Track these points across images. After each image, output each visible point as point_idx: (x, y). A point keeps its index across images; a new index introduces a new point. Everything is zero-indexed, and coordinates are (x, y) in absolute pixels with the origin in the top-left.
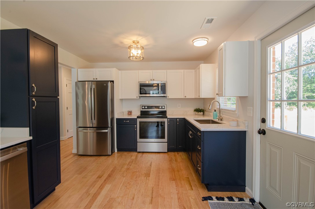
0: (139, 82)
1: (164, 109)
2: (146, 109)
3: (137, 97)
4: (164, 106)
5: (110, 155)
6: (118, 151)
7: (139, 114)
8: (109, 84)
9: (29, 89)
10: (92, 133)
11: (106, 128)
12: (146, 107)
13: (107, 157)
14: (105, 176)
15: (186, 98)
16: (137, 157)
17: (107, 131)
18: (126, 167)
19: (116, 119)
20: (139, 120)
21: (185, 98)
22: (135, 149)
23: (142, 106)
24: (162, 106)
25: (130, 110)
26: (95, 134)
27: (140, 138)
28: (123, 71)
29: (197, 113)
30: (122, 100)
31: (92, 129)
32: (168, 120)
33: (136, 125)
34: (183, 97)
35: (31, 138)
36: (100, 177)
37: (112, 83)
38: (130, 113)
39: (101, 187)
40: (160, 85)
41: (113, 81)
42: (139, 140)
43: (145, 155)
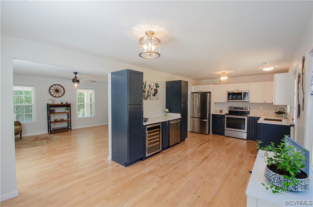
0: (228, 92)
1: (247, 110)
2: (233, 109)
3: (226, 101)
4: (247, 108)
5: (207, 134)
6: (212, 133)
7: (227, 112)
8: (208, 94)
9: (181, 100)
10: (197, 121)
11: (206, 119)
12: (233, 108)
13: (206, 135)
14: (205, 141)
15: (266, 103)
16: (224, 138)
17: (206, 120)
18: (216, 140)
19: (212, 114)
20: (226, 116)
21: (264, 102)
22: (223, 134)
23: (230, 107)
24: (245, 108)
25: (221, 109)
26: (199, 122)
27: (227, 127)
28: (217, 85)
29: (277, 115)
30: (216, 103)
31: (197, 118)
32: (247, 118)
33: (224, 119)
34: (263, 102)
35: (181, 117)
36: (202, 141)
37: (210, 93)
38: (221, 111)
39: (203, 143)
40: (243, 93)
41: (210, 92)
42: (226, 128)
43: (229, 138)
